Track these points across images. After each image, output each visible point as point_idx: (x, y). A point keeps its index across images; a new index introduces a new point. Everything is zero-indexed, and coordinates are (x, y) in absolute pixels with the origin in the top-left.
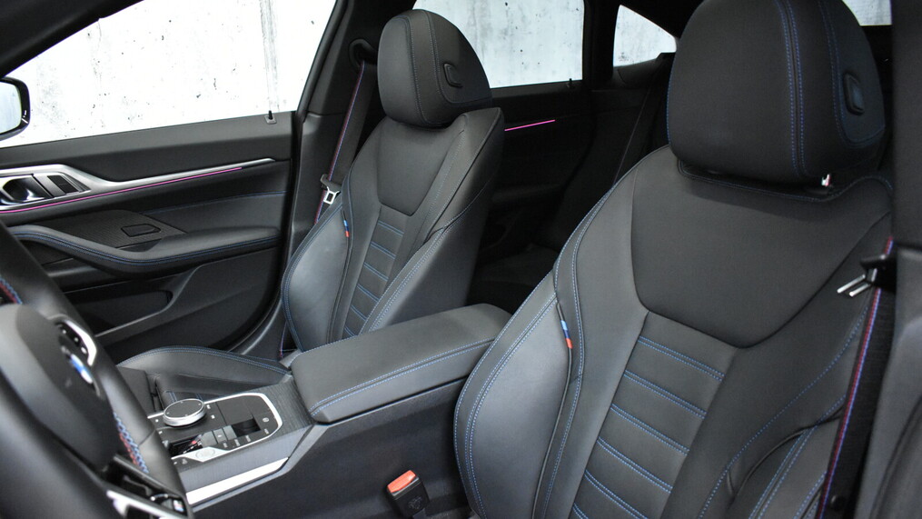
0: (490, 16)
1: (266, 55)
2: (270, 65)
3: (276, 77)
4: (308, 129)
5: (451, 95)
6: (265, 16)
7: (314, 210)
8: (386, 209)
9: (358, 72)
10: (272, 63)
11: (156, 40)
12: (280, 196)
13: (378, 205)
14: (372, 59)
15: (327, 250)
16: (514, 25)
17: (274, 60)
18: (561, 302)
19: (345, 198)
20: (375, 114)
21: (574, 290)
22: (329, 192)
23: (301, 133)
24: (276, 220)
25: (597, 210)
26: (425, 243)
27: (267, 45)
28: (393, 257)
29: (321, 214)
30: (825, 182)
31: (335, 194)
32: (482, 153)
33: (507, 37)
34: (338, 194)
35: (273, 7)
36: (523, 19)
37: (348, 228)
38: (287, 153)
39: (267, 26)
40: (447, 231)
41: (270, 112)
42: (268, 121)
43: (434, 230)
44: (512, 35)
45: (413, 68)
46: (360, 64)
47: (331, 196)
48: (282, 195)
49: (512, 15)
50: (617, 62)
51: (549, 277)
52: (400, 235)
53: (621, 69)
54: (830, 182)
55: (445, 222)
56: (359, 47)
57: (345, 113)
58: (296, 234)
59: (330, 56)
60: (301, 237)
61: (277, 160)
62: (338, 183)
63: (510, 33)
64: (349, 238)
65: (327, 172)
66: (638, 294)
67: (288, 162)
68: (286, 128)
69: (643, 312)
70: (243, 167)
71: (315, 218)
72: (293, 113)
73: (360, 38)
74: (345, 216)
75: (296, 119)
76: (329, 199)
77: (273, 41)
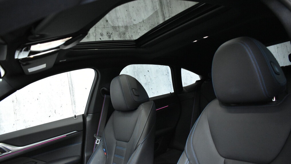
0: (141, 80)
1: (72, 101)
2: (73, 104)
3: (75, 107)
4: (88, 119)
5: (136, 99)
6: (71, 89)
7: (92, 148)
8: (118, 141)
9: (104, 98)
10: (74, 103)
11: (35, 100)
12: (80, 144)
13: (115, 141)
14: (108, 93)
15: (99, 161)
16: (148, 82)
17: (74, 102)
18: (191, 162)
19: (103, 141)
20: (111, 110)
21: (195, 156)
22: (97, 140)
23: (86, 121)
24: (79, 153)
25: (196, 125)
26: (135, 150)
27: (72, 97)
28: (123, 158)
29: (95, 148)
30: (274, 100)
31: (99, 140)
32: (150, 115)
33: (147, 85)
34: (100, 140)
35: (73, 86)
36: (151, 79)
37: (106, 151)
38: (82, 128)
39: (71, 91)
40: (143, 144)
41: (75, 115)
42: (75, 118)
43: (138, 145)
44: (148, 84)
45: (123, 92)
46: (104, 95)
47: (98, 141)
48: (81, 143)
49: (147, 79)
50: (184, 85)
51: (184, 153)
52: (125, 150)
53: (185, 87)
54: (276, 99)
55: (141, 141)
56: (104, 89)
57: (100, 112)
58: (87, 157)
59: (94, 94)
60: (89, 158)
61: (78, 131)
62: (100, 136)
63: (147, 84)
64: (106, 155)
65: (96, 133)
66: (219, 153)
67: (82, 131)
68: (81, 120)
69: (223, 159)
70: (67, 135)
71: (93, 150)
72: (83, 115)
73: (104, 87)
74: (104, 147)
75: (84, 116)
76: (98, 142)
77: (74, 96)
